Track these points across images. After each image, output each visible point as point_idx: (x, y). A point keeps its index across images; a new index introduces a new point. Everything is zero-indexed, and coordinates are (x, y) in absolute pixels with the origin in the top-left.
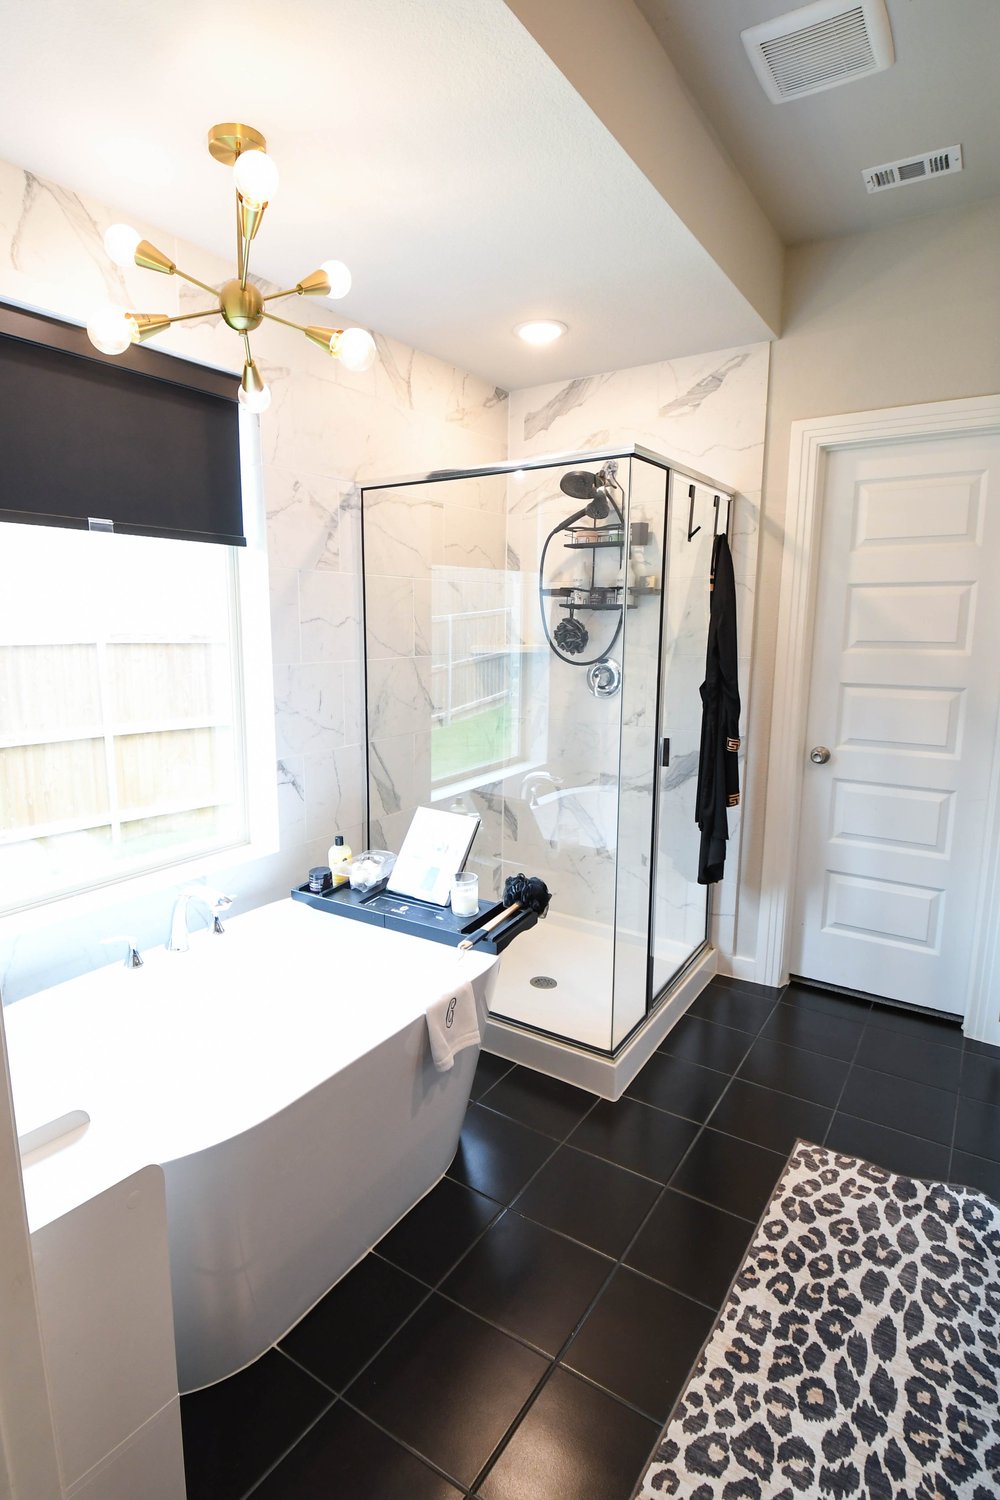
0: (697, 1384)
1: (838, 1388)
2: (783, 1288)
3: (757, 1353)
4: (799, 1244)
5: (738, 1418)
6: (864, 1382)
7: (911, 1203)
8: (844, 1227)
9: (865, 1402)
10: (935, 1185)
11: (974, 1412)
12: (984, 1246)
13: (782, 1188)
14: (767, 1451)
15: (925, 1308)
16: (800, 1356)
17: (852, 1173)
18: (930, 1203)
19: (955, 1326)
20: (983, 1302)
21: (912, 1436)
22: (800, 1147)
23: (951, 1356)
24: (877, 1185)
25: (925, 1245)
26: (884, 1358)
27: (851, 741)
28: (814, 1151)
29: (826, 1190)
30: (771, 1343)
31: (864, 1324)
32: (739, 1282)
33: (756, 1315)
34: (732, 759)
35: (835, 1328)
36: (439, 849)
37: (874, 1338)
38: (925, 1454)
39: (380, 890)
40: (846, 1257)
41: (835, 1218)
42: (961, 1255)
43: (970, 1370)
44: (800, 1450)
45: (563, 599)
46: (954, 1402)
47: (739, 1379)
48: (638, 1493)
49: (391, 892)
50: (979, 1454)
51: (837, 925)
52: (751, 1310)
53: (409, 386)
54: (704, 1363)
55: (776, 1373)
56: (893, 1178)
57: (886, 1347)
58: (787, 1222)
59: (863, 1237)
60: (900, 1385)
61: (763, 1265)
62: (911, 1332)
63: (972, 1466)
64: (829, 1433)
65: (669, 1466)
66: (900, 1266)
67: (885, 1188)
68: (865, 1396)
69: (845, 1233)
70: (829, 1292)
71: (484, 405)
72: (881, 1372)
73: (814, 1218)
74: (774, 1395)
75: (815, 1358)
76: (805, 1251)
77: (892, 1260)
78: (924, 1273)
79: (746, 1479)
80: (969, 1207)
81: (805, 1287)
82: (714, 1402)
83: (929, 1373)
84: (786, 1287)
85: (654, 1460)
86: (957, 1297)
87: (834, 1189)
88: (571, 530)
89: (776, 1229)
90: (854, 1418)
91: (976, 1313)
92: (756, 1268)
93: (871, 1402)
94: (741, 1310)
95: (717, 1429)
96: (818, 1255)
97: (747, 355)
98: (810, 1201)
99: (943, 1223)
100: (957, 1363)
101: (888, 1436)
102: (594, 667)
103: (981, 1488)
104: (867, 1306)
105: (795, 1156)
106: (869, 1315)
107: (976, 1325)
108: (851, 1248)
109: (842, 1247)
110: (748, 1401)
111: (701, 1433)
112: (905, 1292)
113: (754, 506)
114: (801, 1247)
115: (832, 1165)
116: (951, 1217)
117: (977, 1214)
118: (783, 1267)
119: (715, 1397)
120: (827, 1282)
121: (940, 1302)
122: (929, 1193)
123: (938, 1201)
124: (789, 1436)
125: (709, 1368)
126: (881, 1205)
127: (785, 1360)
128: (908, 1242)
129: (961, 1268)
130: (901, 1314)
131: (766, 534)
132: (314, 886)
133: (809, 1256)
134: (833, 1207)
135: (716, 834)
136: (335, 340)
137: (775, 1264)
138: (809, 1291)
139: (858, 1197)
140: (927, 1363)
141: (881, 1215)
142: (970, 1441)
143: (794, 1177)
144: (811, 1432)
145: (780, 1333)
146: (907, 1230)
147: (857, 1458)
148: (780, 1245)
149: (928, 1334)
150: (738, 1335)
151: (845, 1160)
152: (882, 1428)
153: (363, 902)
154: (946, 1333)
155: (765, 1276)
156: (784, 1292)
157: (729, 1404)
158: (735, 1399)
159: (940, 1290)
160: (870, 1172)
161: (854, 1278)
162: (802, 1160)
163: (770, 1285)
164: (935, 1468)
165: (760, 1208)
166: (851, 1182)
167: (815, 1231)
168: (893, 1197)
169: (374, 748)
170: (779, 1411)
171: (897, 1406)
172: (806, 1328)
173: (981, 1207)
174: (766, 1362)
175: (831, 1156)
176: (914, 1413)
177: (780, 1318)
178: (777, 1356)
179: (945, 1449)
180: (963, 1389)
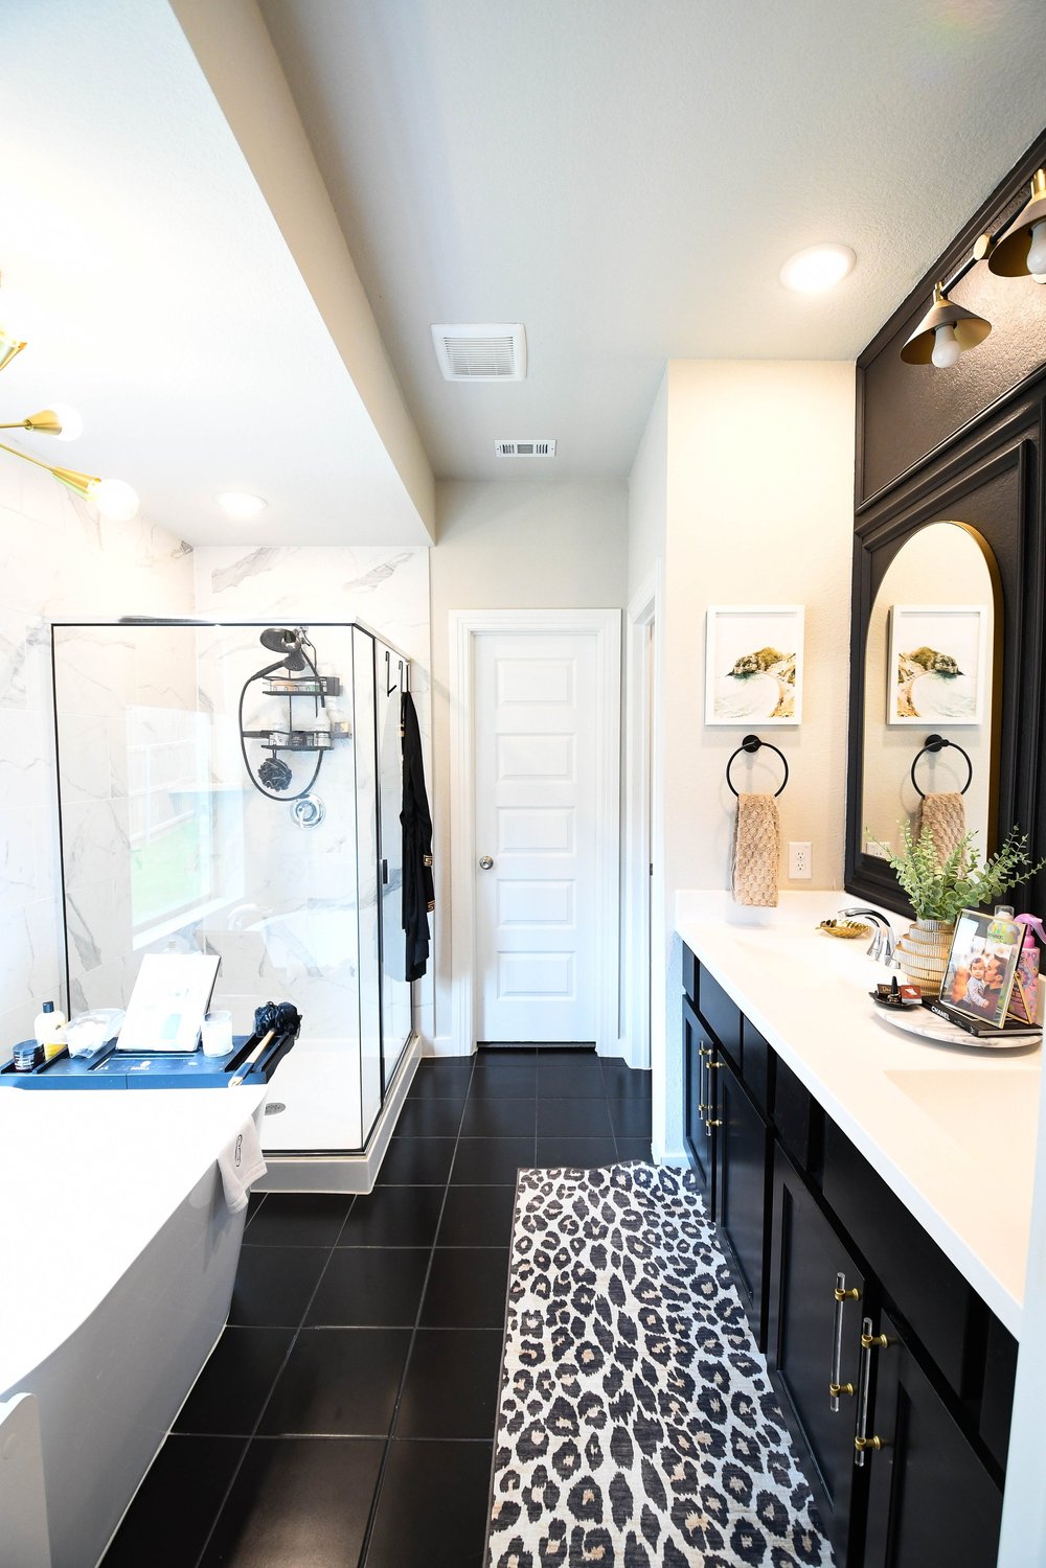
0: (507, 1393)
1: (600, 1342)
2: (542, 1287)
3: (540, 1345)
4: (542, 1249)
5: (544, 1402)
6: (614, 1328)
7: (602, 1186)
8: (567, 1222)
9: (619, 1343)
10: (613, 1167)
11: (681, 1314)
12: (652, 1198)
13: (519, 1211)
14: (571, 1416)
15: (633, 1257)
16: (569, 1332)
17: (561, 1180)
18: (614, 1182)
19: (653, 1261)
20: (663, 1237)
21: (653, 1350)
22: (522, 1174)
23: (659, 1282)
24: (579, 1182)
25: (619, 1213)
26: (620, 1305)
27: (507, 850)
28: (532, 1174)
29: (548, 1200)
30: (548, 1331)
31: (601, 1288)
32: (511, 1298)
33: (531, 1317)
34: (427, 873)
35: (585, 1299)
36: (178, 995)
37: (610, 1294)
38: (663, 1358)
39: (109, 1051)
40: (575, 1243)
41: (560, 1218)
42: (642, 1210)
43: (670, 1286)
44: (591, 1401)
45: (265, 741)
46: (669, 1314)
47: (534, 1372)
48: (493, 1504)
49: (121, 1051)
50: (693, 1341)
51: (509, 993)
52: (526, 1314)
53: (99, 529)
54: (507, 1374)
55: (557, 1355)
56: (587, 1173)
57: (619, 1298)
58: (530, 1235)
59: (581, 1224)
60: (635, 1319)
61: (524, 1276)
62: (630, 1278)
63: (692, 1350)
64: (605, 1377)
65: (509, 1468)
66: (610, 1234)
67: (584, 1183)
68: (618, 1338)
69: (569, 1227)
70: (573, 1275)
71: (172, 556)
72: (622, 1315)
73: (547, 1224)
74: (563, 1370)
75: (579, 1328)
76: (548, 1251)
77: (603, 1234)
78: (625, 1233)
79: (564, 1444)
80: (637, 1173)
81: (557, 1279)
82: (523, 1399)
83: (649, 1301)
84: (544, 1285)
85: (496, 1471)
86: (648, 1240)
87: (553, 1197)
88: (267, 678)
89: (524, 1245)
90: (617, 1357)
91: (662, 1246)
92: (520, 1281)
93: (623, 1341)
94: (519, 1318)
95: (532, 1419)
96: (557, 1251)
97: (411, 554)
98: (540, 1213)
99: (624, 1192)
100: (662, 1286)
101: (640, 1358)
102: (295, 803)
103: (700, 1362)
104: (599, 1273)
105: (520, 1183)
106: (602, 1279)
107: (664, 1254)
108: (576, 1236)
109: (570, 1238)
110: (546, 1385)
111: (522, 1429)
112: (618, 1252)
113: (425, 671)
114: (545, 1250)
115: (546, 1180)
116: (628, 1187)
117: (643, 1177)
118: (538, 1271)
119: (524, 1395)
120: (569, 1268)
121: (639, 1248)
122: (611, 1175)
123: (618, 1178)
124: (581, 1394)
125: (511, 1376)
126: (585, 1195)
127: (561, 1340)
128: (609, 1216)
129: (644, 1219)
130: (621, 1268)
131: (436, 693)
132: (21, 1064)
133: (552, 1254)
134: (556, 1211)
135: (420, 937)
136: (93, 487)
137: (531, 1271)
138: (560, 1281)
139: (570, 1196)
140: (645, 1295)
141: (588, 1203)
142: (685, 1334)
143: (524, 1199)
144: (592, 1384)
145: (551, 1322)
146: (606, 1207)
147: (627, 1385)
148: (530, 1255)
149: (640, 1275)
150: (523, 1338)
151: (554, 1172)
152: (634, 1354)
153: (92, 1068)
154: (650, 1268)
155: (527, 1284)
156: (544, 1290)
157: (534, 1395)
158: (537, 1388)
159: (637, 1240)
160: (572, 1174)
161: (585, 1257)
162: (526, 1184)
163: (533, 1289)
164: (673, 1363)
165: (508, 1233)
166: (562, 1187)
167: (550, 1234)
168: (591, 1187)
169: (71, 900)
170: (568, 1380)
171: (638, 1335)
172: (566, 1309)
173: (644, 1172)
174: (548, 1349)
175: (544, 1172)
176: (650, 1333)
177: (548, 1311)
178: (554, 1340)
179: (674, 1349)
180: (671, 1302)
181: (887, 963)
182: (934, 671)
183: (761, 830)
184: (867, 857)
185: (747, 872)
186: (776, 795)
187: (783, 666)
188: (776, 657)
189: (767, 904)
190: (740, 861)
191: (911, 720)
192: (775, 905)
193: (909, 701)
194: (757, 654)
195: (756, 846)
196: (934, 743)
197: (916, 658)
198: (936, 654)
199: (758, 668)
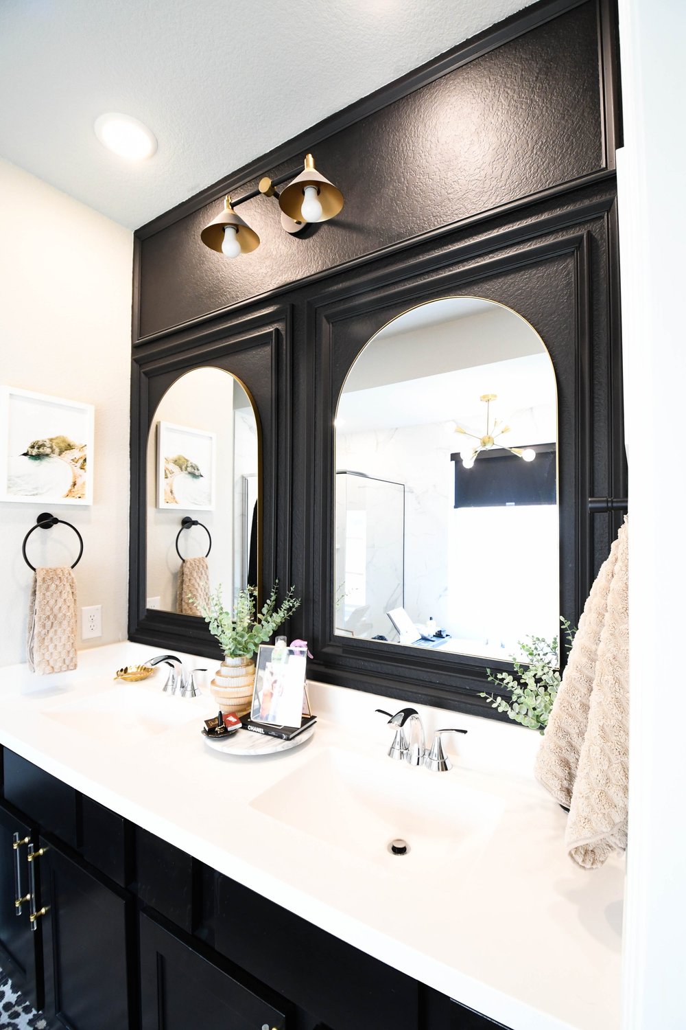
181: (183, 694)
182: (186, 472)
183: (60, 602)
184: (148, 610)
185: (47, 642)
186: (73, 567)
187: (75, 454)
188: (69, 445)
189: (68, 669)
190: (40, 633)
191: (172, 506)
192: (75, 666)
193: (171, 492)
194: (51, 440)
195: (55, 616)
196: (187, 523)
197: (175, 462)
198: (187, 461)
199: (53, 451)
